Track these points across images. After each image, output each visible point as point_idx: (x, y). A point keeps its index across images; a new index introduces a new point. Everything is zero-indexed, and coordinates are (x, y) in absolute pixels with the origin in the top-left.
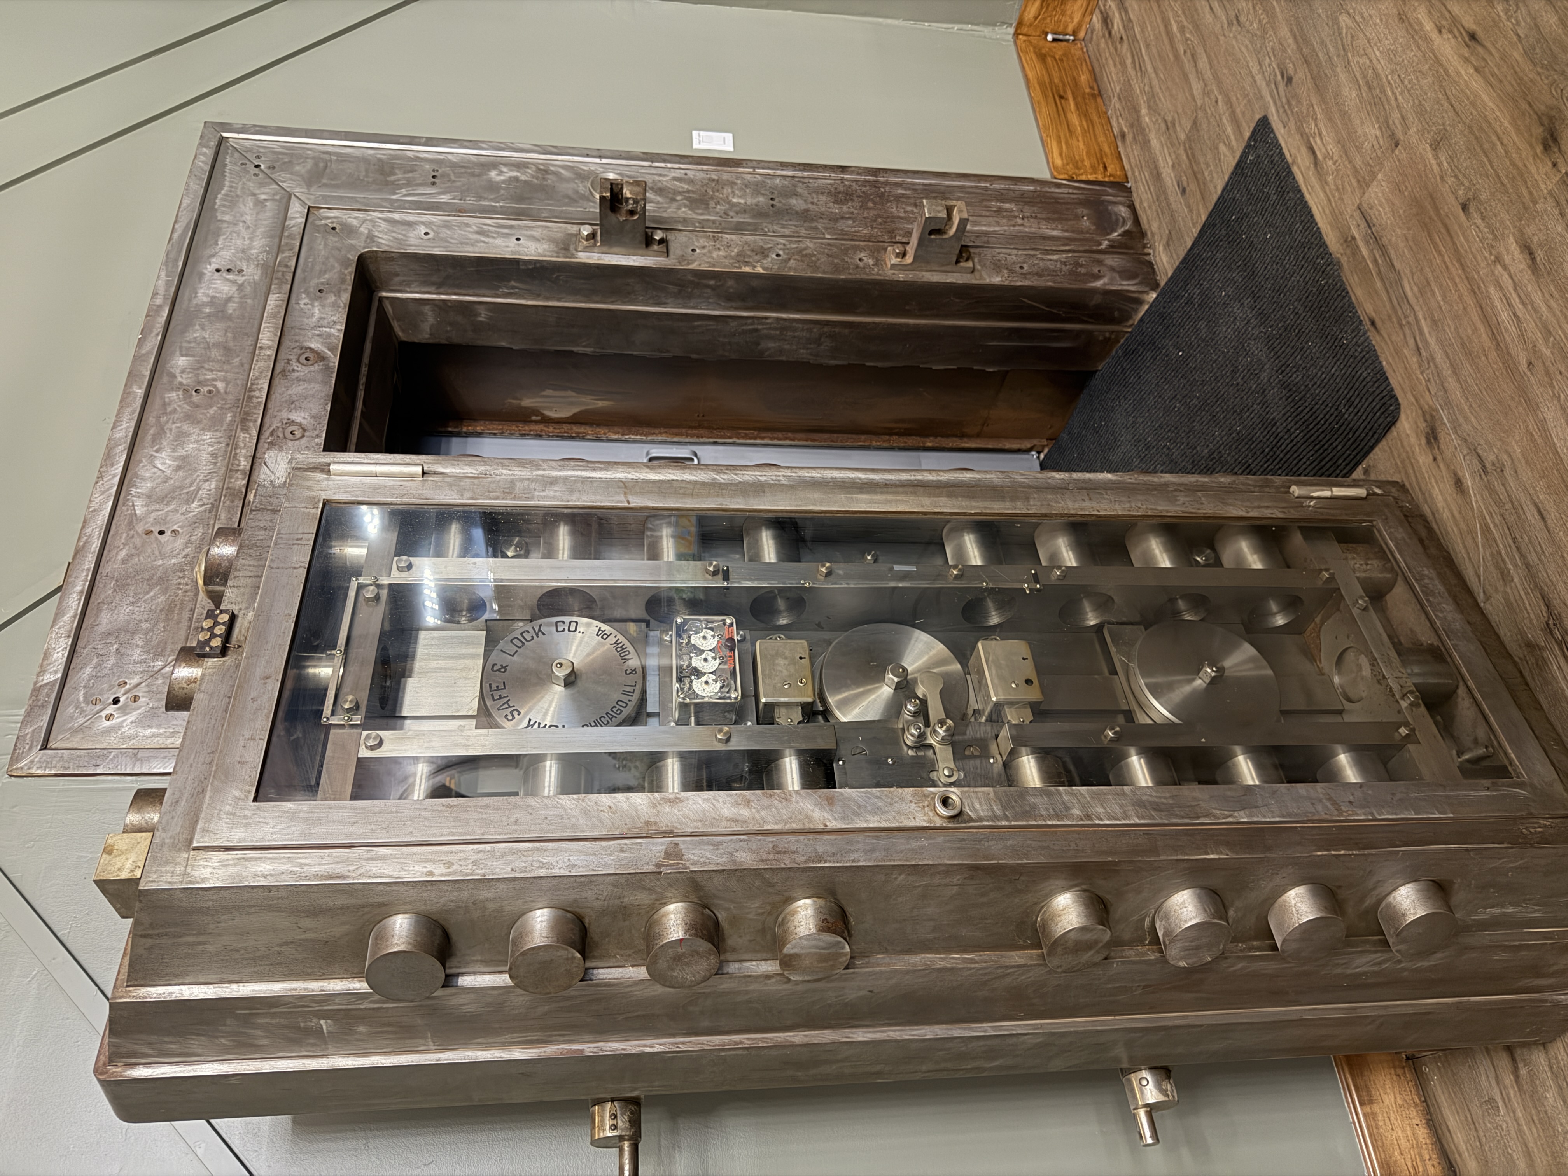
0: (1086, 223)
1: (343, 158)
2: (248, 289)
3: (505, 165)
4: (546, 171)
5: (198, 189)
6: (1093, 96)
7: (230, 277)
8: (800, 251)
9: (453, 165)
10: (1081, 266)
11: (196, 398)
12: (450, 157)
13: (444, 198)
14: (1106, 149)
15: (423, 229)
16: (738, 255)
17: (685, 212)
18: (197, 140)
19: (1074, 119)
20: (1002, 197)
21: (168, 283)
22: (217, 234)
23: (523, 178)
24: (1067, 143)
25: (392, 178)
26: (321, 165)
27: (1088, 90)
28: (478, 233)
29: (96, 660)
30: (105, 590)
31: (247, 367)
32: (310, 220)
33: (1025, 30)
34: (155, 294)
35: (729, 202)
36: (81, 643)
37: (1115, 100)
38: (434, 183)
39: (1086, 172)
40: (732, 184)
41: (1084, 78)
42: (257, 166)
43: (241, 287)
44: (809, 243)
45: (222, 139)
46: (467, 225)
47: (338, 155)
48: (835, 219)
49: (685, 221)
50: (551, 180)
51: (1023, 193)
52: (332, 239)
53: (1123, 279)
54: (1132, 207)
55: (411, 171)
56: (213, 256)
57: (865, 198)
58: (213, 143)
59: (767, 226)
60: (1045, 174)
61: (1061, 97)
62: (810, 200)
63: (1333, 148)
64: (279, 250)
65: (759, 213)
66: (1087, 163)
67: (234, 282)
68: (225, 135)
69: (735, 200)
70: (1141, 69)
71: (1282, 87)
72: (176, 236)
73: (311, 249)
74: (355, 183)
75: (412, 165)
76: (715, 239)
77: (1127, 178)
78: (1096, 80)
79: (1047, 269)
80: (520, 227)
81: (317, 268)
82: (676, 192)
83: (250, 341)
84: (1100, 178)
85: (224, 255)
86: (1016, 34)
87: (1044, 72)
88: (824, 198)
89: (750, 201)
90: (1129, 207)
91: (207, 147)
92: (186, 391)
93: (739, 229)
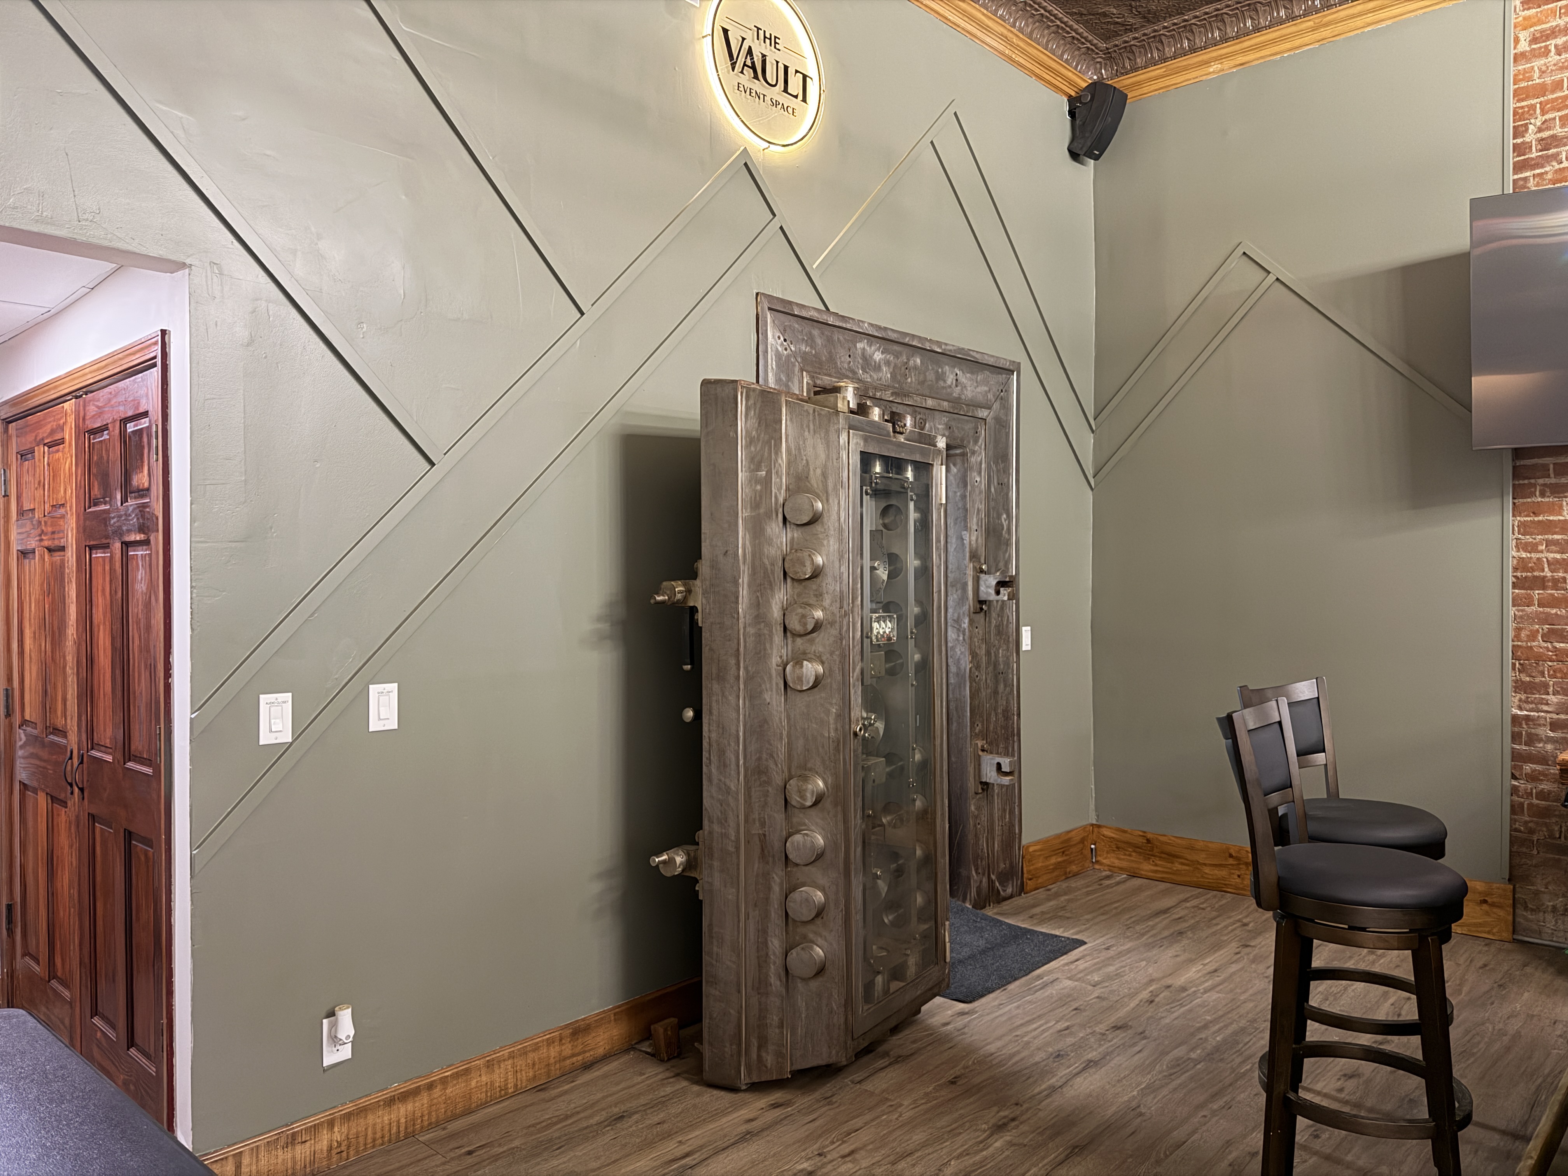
0: (1002, 866)
1: (1007, 435)
2: (949, 390)
3: (1009, 522)
4: (1007, 545)
5: (991, 361)
6: (1066, 873)
7: (954, 381)
8: (979, 689)
9: (1007, 494)
10: (981, 862)
11: (903, 368)
12: (1011, 492)
13: (993, 490)
14: (1040, 880)
15: (978, 480)
16: (977, 653)
17: (994, 622)
18: (1012, 360)
19: (1053, 860)
20: (1012, 812)
21: (950, 350)
22: (972, 373)
23: (1004, 532)
24: (1040, 855)
25: (1000, 462)
26: (1004, 424)
27: (1068, 870)
28: (978, 508)
29: (800, 329)
30: (827, 331)
31: (917, 393)
32: (980, 420)
33: (1096, 830)
34: (946, 344)
35: (999, 648)
36: (807, 321)
37: (1067, 884)
38: (999, 484)
39: (1027, 866)
40: (1008, 649)
41: (1074, 868)
42: (1002, 391)
43: (950, 387)
44: (984, 694)
45: (1013, 372)
46: (981, 503)
47: (1009, 432)
48: (995, 710)
49: (990, 622)
50: (1003, 547)
51: (1014, 826)
52: (971, 433)
53: (977, 887)
54: (1011, 897)
55: (1004, 472)
56: (963, 373)
57: (1005, 728)
58: (1011, 368)
59: (991, 668)
60: (1024, 842)
61: (1063, 852)
62: (1004, 695)
63: (1081, 967)
64: (966, 405)
65: (996, 665)
66: (1032, 868)
67: (952, 383)
68: (1015, 373)
69: (1000, 651)
70: (1088, 894)
71: (1103, 947)
72: (971, 353)
73: (967, 421)
74: (997, 442)
75: (1006, 471)
76: (982, 640)
77: (1027, 893)
78: (1074, 876)
79: (979, 840)
80: (982, 530)
81: (960, 425)
82: (1002, 617)
83: (928, 394)
84: (1025, 876)
85: (964, 378)
86: (1092, 825)
87: (1074, 843)
88: (1005, 703)
89: (1001, 660)
90: (1012, 894)
91: (1009, 365)
92: (906, 363)
93: (988, 653)
